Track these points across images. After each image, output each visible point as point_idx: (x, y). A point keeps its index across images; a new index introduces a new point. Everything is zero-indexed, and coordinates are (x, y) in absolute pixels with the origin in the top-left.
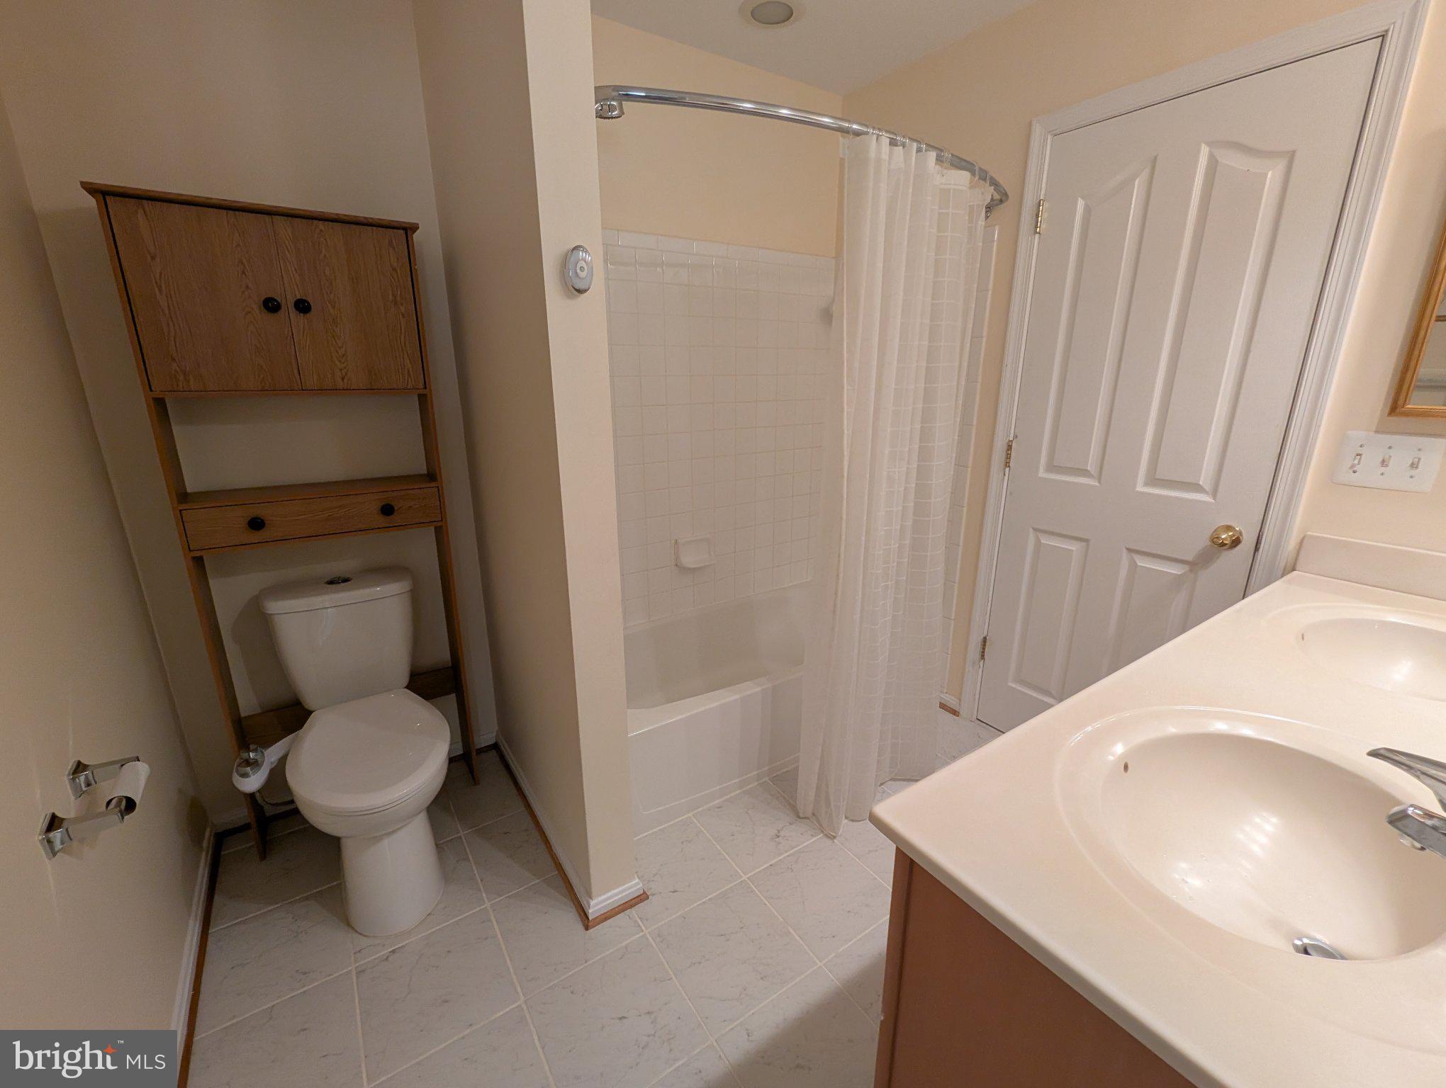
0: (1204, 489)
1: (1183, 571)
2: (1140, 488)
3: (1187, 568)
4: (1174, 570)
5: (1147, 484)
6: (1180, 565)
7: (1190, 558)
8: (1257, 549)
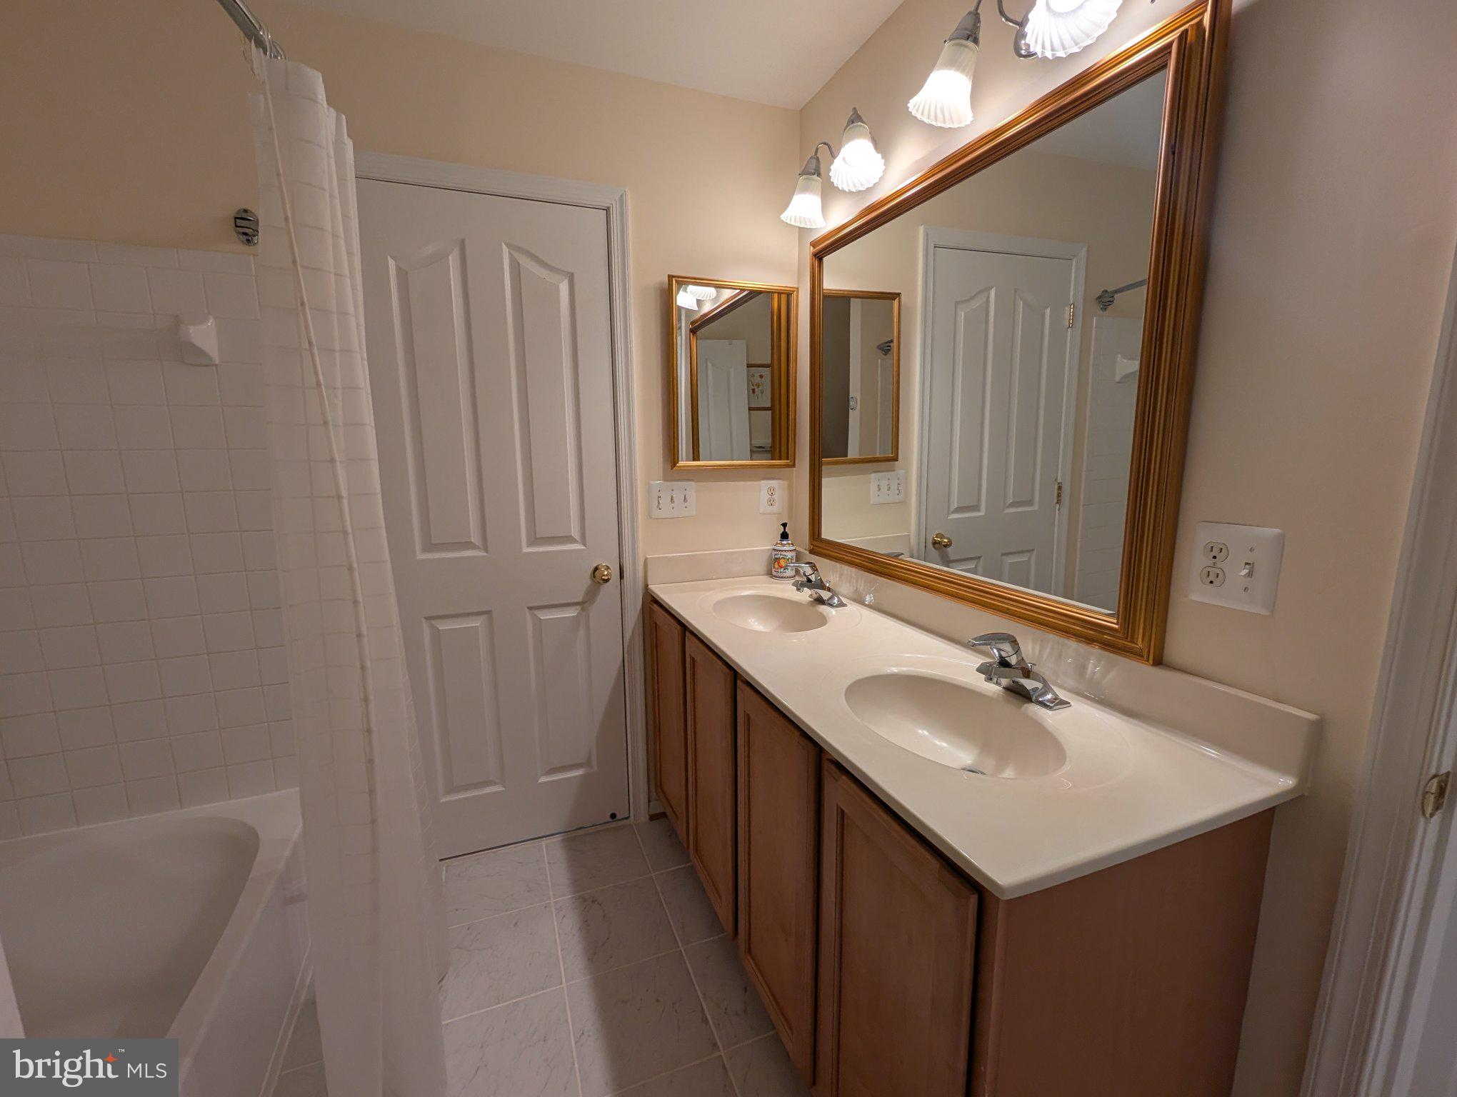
0: (575, 540)
1: (577, 611)
2: (526, 550)
3: (579, 608)
4: (571, 613)
5: (530, 544)
6: (574, 608)
7: (580, 599)
8: (622, 577)
